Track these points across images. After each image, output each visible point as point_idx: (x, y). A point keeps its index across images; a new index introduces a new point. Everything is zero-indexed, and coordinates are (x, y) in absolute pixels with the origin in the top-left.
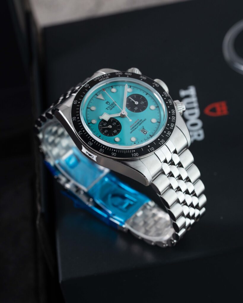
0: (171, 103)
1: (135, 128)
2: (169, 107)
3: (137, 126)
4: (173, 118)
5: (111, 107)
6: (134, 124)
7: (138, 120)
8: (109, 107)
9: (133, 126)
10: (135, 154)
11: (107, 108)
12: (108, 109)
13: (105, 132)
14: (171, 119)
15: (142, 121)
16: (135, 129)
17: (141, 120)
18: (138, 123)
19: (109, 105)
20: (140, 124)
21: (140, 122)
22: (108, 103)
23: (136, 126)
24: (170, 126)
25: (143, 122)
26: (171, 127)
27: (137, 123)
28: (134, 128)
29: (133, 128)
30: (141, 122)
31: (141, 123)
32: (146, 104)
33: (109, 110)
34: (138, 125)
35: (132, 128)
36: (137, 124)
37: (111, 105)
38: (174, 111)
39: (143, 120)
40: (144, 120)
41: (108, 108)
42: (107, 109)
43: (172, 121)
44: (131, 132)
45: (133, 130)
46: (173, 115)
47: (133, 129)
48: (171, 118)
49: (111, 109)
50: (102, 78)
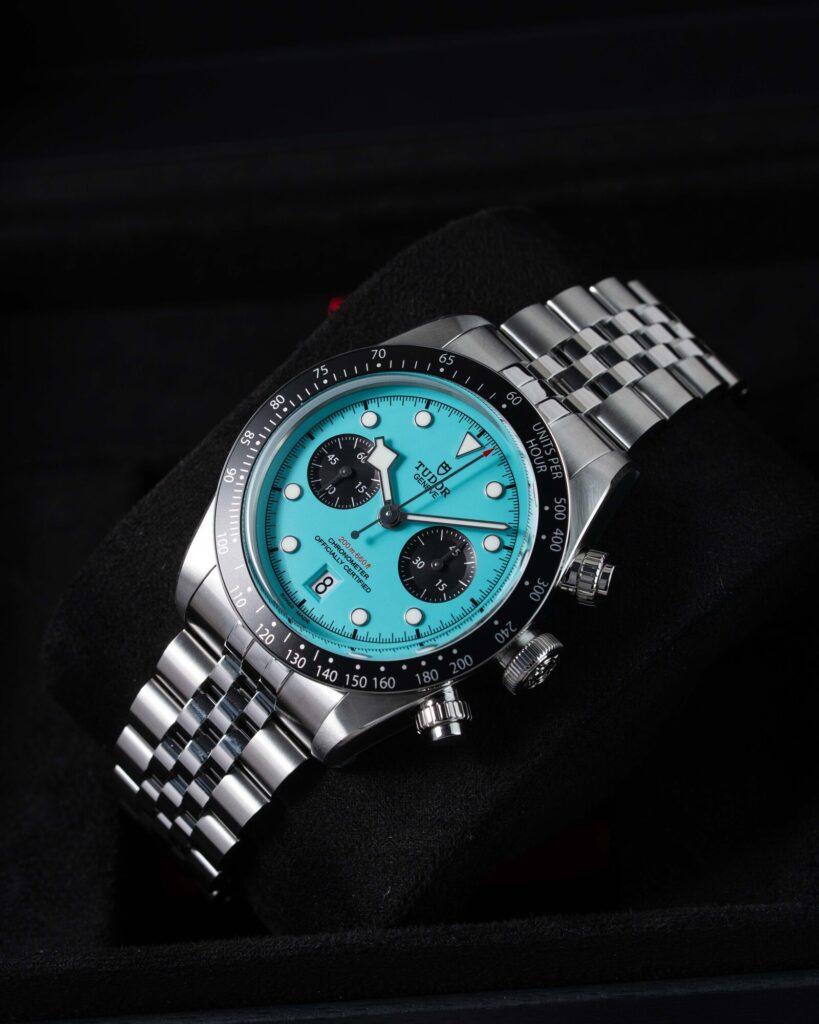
0: (422, 678)
1: (337, 553)
2: (404, 667)
3: (345, 560)
4: (358, 679)
5: (426, 479)
6: (352, 550)
7: (369, 565)
8: (425, 473)
9: (343, 547)
10: (224, 542)
11: (422, 464)
13: (330, 457)
14: (353, 672)
15: (363, 578)
16: (333, 554)
17: (367, 576)
18: (355, 565)
19: (435, 472)
20: (349, 570)
21: (358, 571)
23: (342, 557)
24: (326, 666)
25: (360, 581)
27: (356, 561)
28: (335, 550)
29: (338, 547)
30: (358, 573)
31: (353, 574)
32: (434, 597)
33: (416, 471)
34: (348, 563)
35: (337, 542)
36: (351, 561)
37: (433, 480)
38: (388, 684)
39: (366, 582)
40: (364, 586)
41: (422, 469)
42: (418, 464)
43: (348, 676)
44: (320, 541)
45: (327, 548)
46: (371, 682)
47: (330, 545)
48: (360, 673)
49: (419, 479)
50: (543, 450)
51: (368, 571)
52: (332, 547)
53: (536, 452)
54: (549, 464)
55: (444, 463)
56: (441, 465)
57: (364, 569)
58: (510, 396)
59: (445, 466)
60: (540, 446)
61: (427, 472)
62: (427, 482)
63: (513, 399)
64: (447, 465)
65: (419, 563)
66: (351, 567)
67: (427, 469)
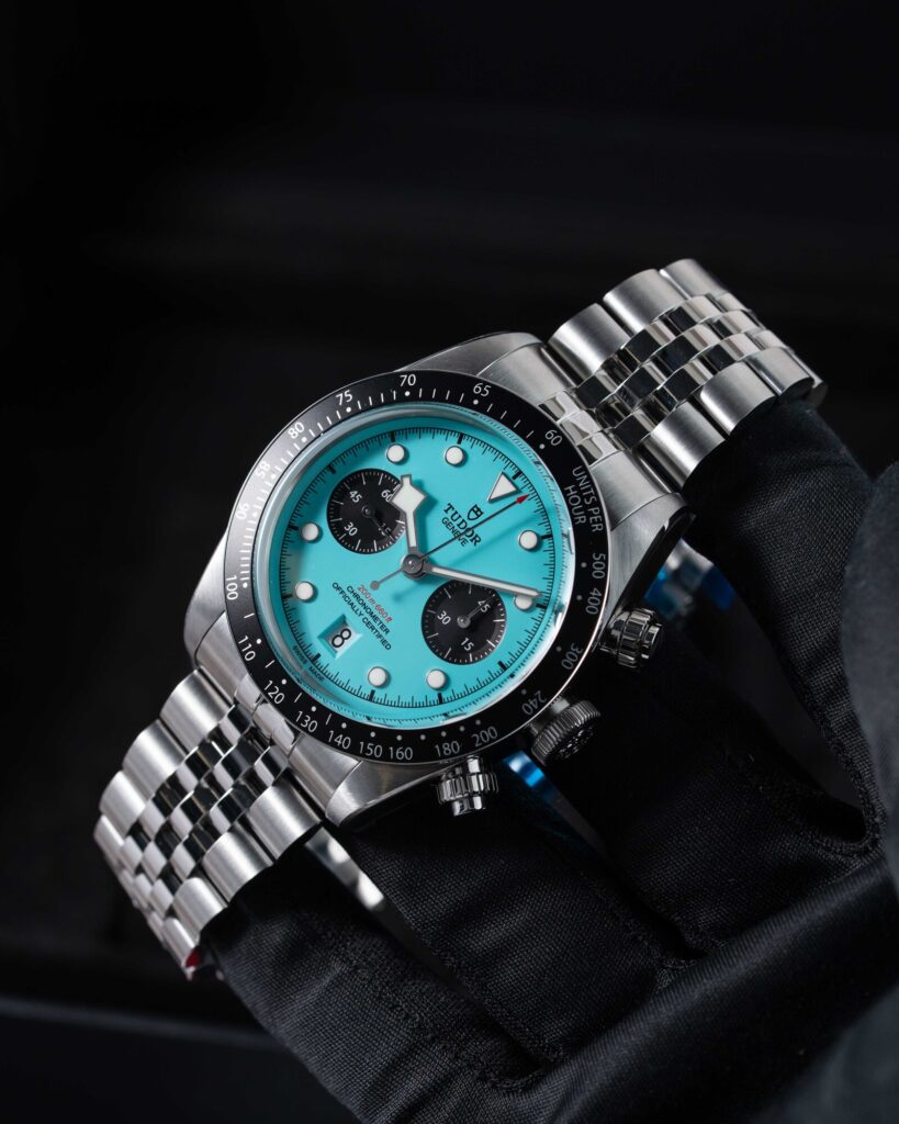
0: (442, 750)
1: (356, 603)
2: (423, 737)
3: (364, 611)
4: (373, 748)
6: (373, 601)
7: (390, 619)
8: (455, 518)
9: (362, 597)
10: (234, 587)
11: (451, 507)
12: (446, 511)
13: (353, 494)
14: (368, 740)
15: (381, 632)
16: (352, 604)
17: (387, 631)
18: (375, 618)
20: (368, 623)
21: (377, 625)
22: (473, 515)
23: (362, 609)
24: (339, 731)
25: (380, 636)
26: (334, 737)
27: (376, 613)
28: (354, 600)
29: (357, 596)
30: (377, 627)
31: (373, 628)
32: (458, 657)
33: (445, 515)
34: (367, 615)
35: (356, 591)
36: (371, 613)
37: (463, 525)
38: (404, 754)
39: (386, 637)
40: (384, 642)
41: (451, 512)
42: (447, 507)
43: (362, 743)
44: (338, 588)
45: (345, 597)
46: (386, 752)
47: (348, 594)
48: (375, 742)
49: (447, 524)
50: (582, 498)
51: (388, 625)
52: (351, 595)
53: (575, 500)
54: (589, 515)
55: (476, 506)
56: (472, 509)
57: (385, 622)
58: (549, 435)
59: (477, 510)
60: (580, 493)
61: (456, 516)
62: (456, 527)
63: (552, 438)
64: (479, 510)
65: (444, 618)
66: (371, 619)
67: (456, 512)
